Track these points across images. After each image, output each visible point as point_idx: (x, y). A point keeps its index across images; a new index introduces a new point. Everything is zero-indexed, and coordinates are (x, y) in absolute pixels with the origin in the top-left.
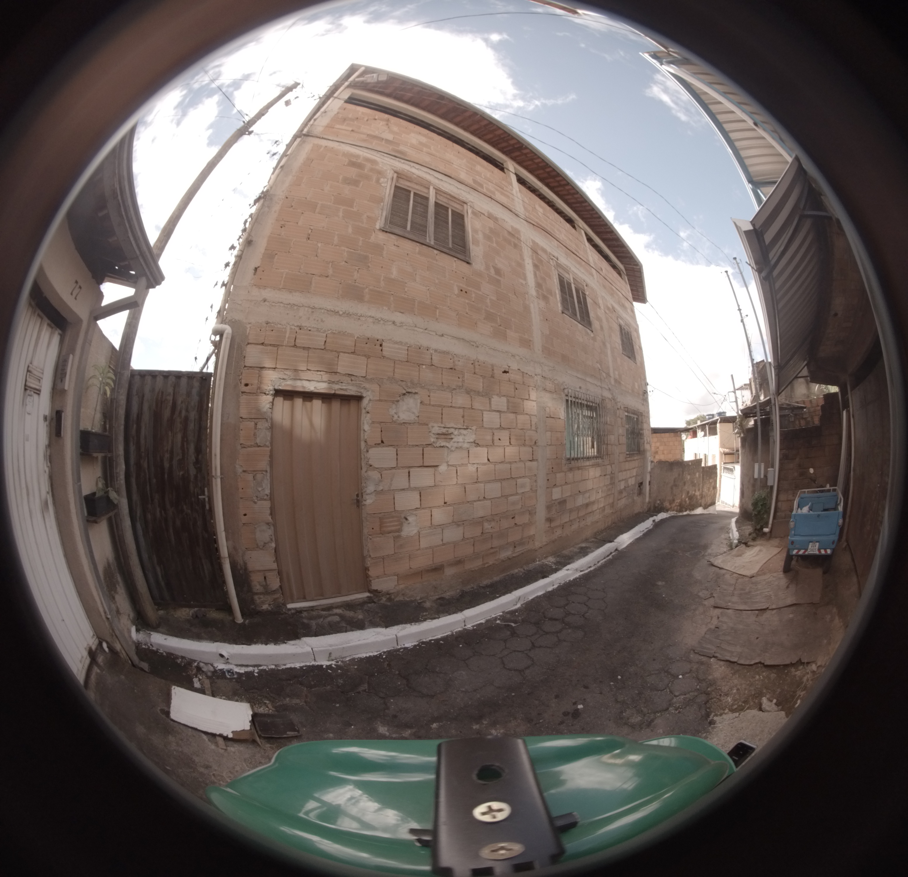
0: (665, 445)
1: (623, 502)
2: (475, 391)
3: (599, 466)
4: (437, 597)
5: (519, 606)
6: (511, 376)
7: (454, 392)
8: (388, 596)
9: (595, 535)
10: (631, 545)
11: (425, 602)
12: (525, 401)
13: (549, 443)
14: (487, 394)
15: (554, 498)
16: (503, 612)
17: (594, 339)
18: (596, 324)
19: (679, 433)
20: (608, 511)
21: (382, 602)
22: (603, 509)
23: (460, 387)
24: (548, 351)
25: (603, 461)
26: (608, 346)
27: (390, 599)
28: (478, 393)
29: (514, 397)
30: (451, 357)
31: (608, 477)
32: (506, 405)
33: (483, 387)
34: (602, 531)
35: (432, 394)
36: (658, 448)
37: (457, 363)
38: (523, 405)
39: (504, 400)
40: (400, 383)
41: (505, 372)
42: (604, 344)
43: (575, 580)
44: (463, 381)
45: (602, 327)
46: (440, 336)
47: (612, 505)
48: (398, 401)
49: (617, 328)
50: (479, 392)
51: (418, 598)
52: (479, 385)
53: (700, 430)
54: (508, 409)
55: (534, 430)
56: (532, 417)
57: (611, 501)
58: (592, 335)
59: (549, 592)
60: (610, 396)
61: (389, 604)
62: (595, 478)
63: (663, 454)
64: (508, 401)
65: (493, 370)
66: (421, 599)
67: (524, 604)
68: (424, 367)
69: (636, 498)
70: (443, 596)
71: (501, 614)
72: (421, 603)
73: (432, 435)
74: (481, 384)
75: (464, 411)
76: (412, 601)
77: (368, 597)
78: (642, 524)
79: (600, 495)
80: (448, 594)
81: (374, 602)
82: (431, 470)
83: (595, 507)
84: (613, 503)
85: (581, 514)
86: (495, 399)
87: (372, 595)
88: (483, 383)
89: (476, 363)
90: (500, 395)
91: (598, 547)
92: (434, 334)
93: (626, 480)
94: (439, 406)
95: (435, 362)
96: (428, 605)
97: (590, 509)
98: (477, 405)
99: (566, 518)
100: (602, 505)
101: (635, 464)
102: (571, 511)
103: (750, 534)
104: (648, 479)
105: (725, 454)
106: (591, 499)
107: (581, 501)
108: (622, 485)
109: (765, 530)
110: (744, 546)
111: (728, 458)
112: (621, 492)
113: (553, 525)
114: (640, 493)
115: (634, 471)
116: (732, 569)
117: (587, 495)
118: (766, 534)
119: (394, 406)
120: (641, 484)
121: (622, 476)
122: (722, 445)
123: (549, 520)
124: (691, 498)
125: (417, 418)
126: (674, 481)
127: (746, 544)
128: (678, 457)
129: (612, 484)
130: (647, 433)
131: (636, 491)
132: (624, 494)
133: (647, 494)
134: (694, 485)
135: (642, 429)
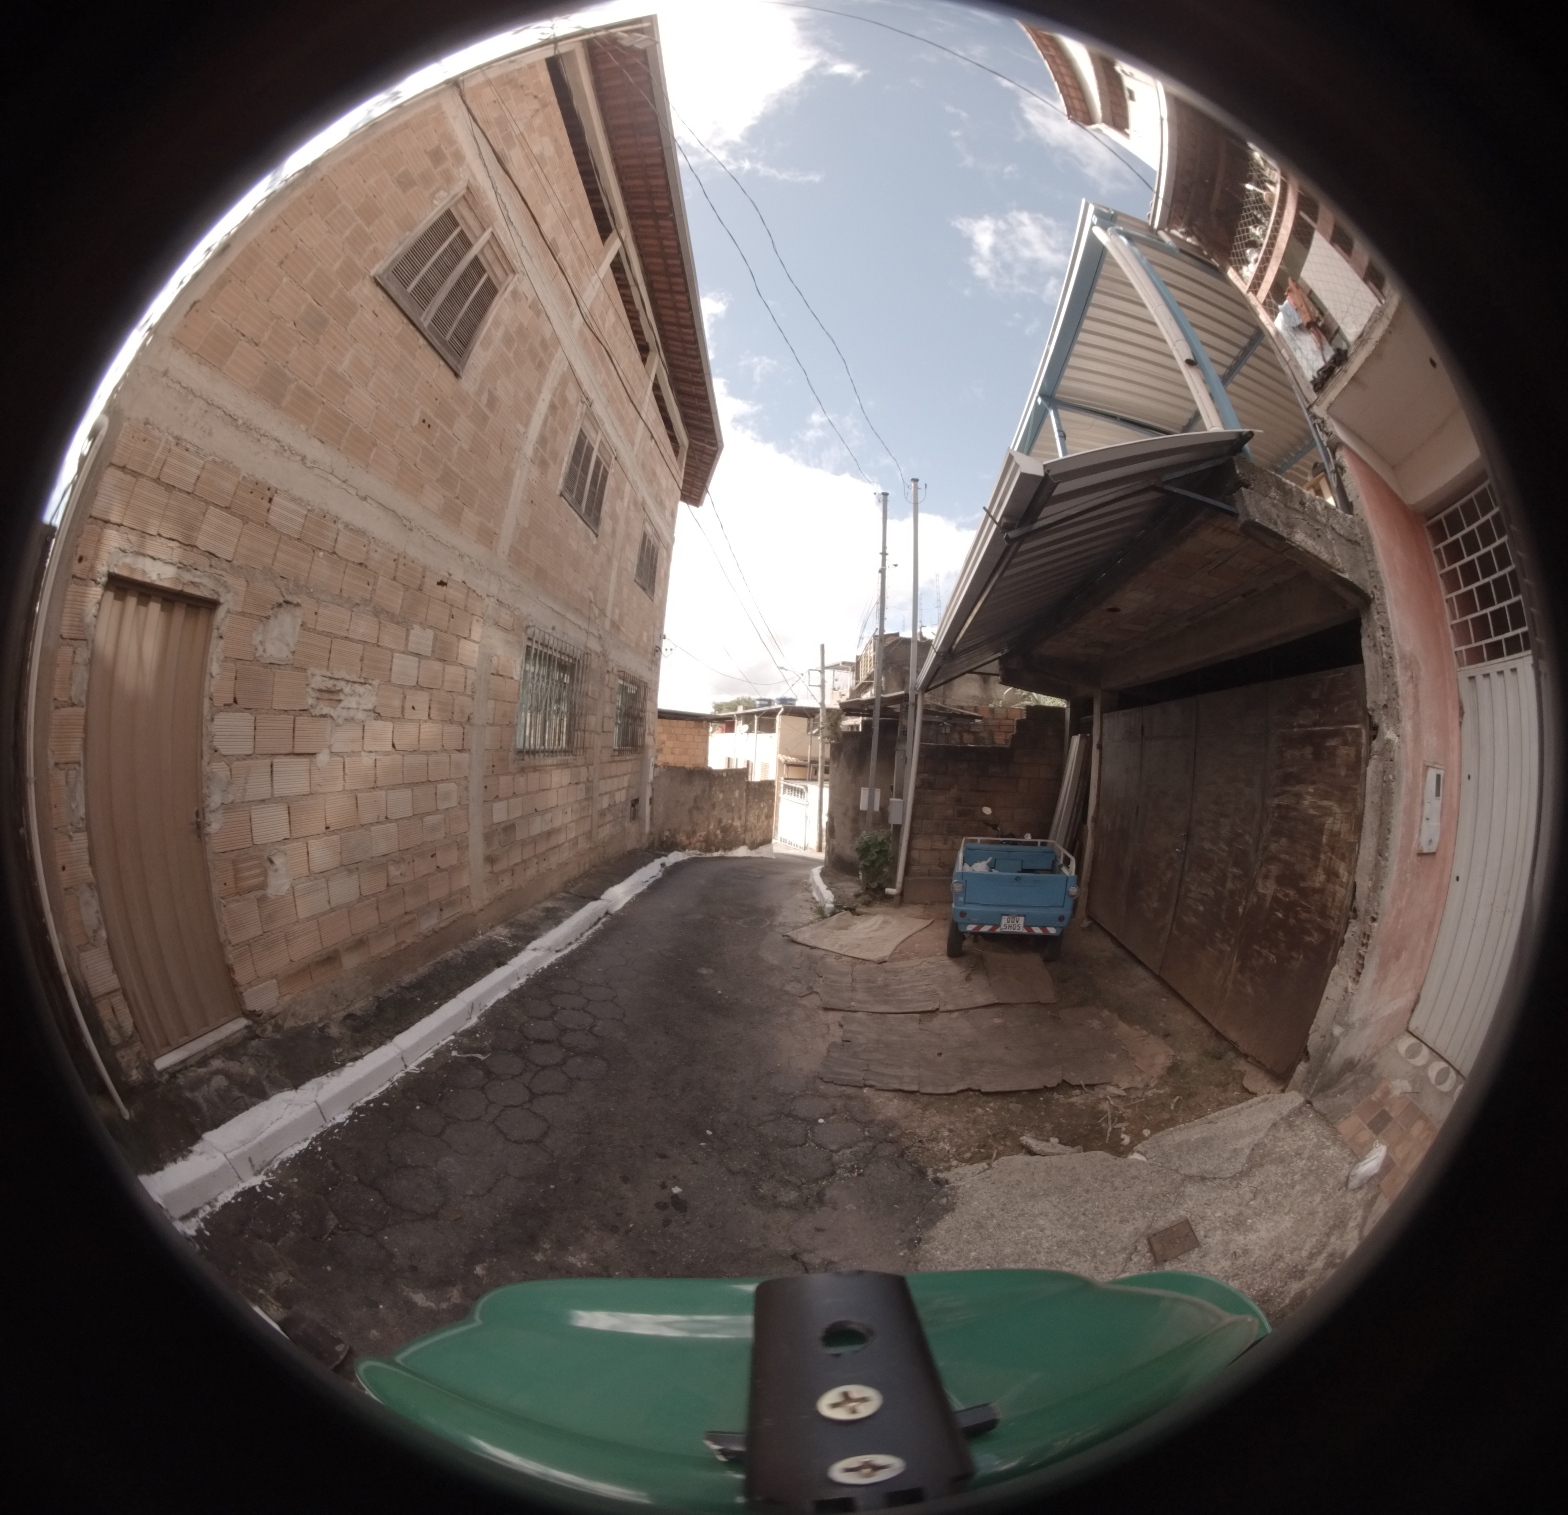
0: (677, 739)
1: (605, 832)
2: (387, 612)
3: (568, 767)
5: (475, 1019)
6: (450, 592)
7: (355, 609)
9: (566, 886)
10: (630, 905)
11: (328, 1026)
12: (463, 641)
13: (491, 721)
14: (404, 621)
15: (496, 821)
16: (454, 1034)
17: (596, 549)
18: (606, 524)
19: (705, 722)
20: (583, 845)
22: (575, 841)
23: (366, 600)
24: (517, 558)
25: (575, 760)
26: (615, 564)
28: (391, 617)
29: (446, 632)
30: (366, 542)
31: (582, 786)
32: (431, 643)
33: (401, 607)
34: (574, 879)
35: (321, 611)
36: (664, 743)
37: (372, 553)
38: (458, 647)
39: (430, 634)
40: (280, 580)
41: (442, 583)
42: (609, 559)
43: (551, 966)
44: (374, 590)
45: (614, 532)
47: (589, 835)
48: (268, 618)
49: (637, 536)
50: (393, 614)
52: (395, 601)
53: (741, 722)
54: (433, 652)
55: (468, 696)
56: (469, 671)
57: (587, 827)
58: (595, 542)
59: (514, 992)
60: (599, 649)
62: (561, 787)
63: (672, 753)
64: (435, 638)
65: (424, 577)
68: (321, 553)
69: (627, 824)
70: (350, 1011)
71: (453, 1037)
72: (323, 1028)
73: (311, 691)
74: (400, 601)
75: (365, 651)
78: (644, 869)
79: (569, 817)
81: (258, 1036)
82: (305, 761)
83: (561, 838)
84: (590, 831)
85: (541, 848)
86: (416, 631)
88: (403, 599)
89: (402, 560)
90: (424, 625)
91: (576, 910)
93: (611, 794)
94: (328, 635)
95: (340, 548)
96: (334, 1031)
97: (553, 842)
98: (387, 641)
99: (516, 857)
100: (572, 835)
101: (627, 767)
102: (523, 843)
103: (857, 896)
104: (649, 794)
105: (789, 765)
106: (557, 823)
107: (538, 826)
108: (605, 802)
109: (890, 891)
110: (849, 914)
111: (794, 772)
112: (602, 814)
113: (497, 868)
114: (635, 816)
115: (626, 778)
116: (835, 949)
117: (548, 816)
118: (890, 897)
119: (261, 627)
120: (635, 802)
121: (605, 786)
122: (783, 749)
123: (490, 860)
124: (725, 830)
125: (291, 656)
126: (695, 801)
127: (852, 910)
128: (700, 761)
129: (589, 798)
130: (651, 718)
131: (628, 813)
132: (609, 817)
133: (648, 820)
134: (731, 810)
135: (643, 710)
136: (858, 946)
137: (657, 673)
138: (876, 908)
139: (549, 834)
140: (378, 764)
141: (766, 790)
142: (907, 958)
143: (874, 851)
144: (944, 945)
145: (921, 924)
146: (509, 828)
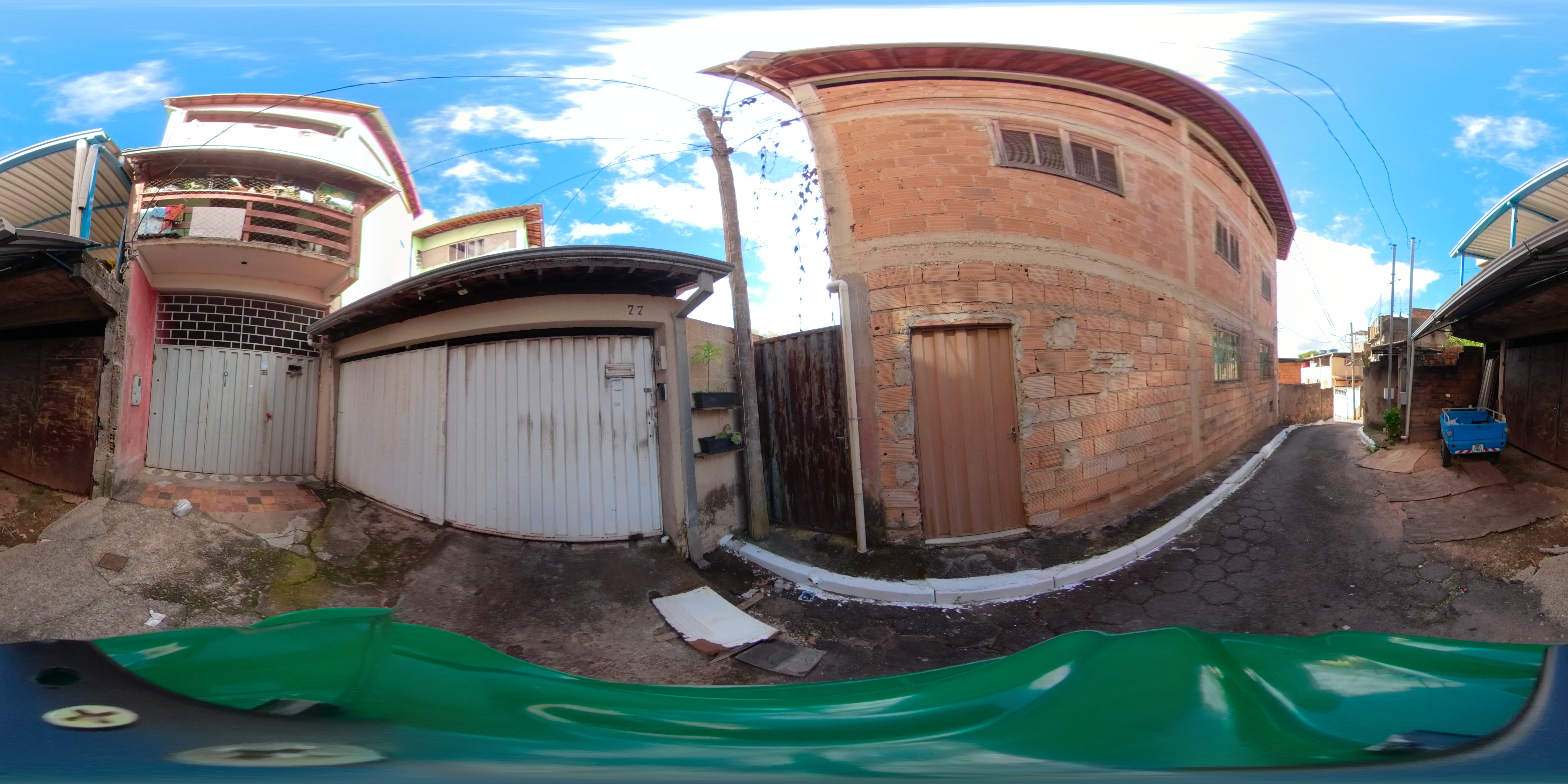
0: (1287, 371)
1: (1259, 419)
2: (1132, 316)
3: (1240, 389)
4: (1104, 526)
5: (1190, 527)
6: (1167, 303)
7: (1110, 316)
8: (1048, 531)
9: (1241, 447)
10: (1274, 454)
11: (1090, 533)
12: (1179, 328)
13: (1200, 368)
14: (1143, 320)
15: (1206, 418)
16: (1176, 536)
17: (1240, 280)
18: (1243, 267)
19: (1297, 363)
20: (1249, 426)
21: (1041, 536)
22: (1245, 425)
23: (1117, 311)
24: (1200, 284)
25: (1243, 384)
26: (1251, 287)
27: (1051, 534)
29: (1169, 324)
30: (1106, 281)
31: (1247, 397)
32: (1161, 330)
33: (1140, 313)
34: (1246, 444)
35: (1088, 319)
36: (1282, 374)
37: (1113, 287)
38: (1177, 331)
39: (1160, 326)
40: (1053, 307)
41: (1160, 299)
42: (1248, 284)
44: (1120, 305)
45: (1248, 270)
46: (1093, 260)
47: (1252, 421)
48: (1051, 327)
50: (1136, 317)
51: (1083, 529)
52: (1135, 310)
53: (1314, 361)
54: (1163, 334)
55: (1187, 356)
56: (1185, 343)
57: (1251, 417)
58: (1239, 276)
59: (1216, 508)
60: (1249, 329)
61: (1049, 538)
62: (1237, 398)
63: (1286, 378)
64: (1163, 328)
65: (1149, 297)
66: (1086, 529)
67: (1196, 524)
68: (1078, 290)
69: (1268, 414)
70: (1109, 524)
71: (1175, 538)
72: (1086, 534)
73: (1091, 360)
74: (1138, 310)
75: (1122, 336)
76: (1076, 534)
77: (1025, 533)
78: (1278, 435)
79: (1242, 413)
80: (1115, 521)
81: (1032, 538)
82: (1093, 397)
83: (1239, 423)
84: (1252, 419)
85: (1229, 429)
86: (1151, 325)
87: (1030, 531)
88: (1140, 309)
89: (1133, 289)
90: (1155, 321)
91: (1248, 459)
92: (1087, 258)
93: (1260, 399)
94: (1096, 330)
95: (1089, 286)
96: (1093, 536)
97: (1235, 426)
98: (1135, 330)
99: (1217, 435)
100: (1244, 422)
101: (1267, 386)
102: (1220, 428)
103: (1386, 440)
104: (1277, 398)
105: (1337, 380)
106: (1237, 417)
107: (1227, 419)
108: (1258, 404)
109: (1402, 437)
110: (1383, 450)
111: (1339, 384)
112: (1257, 410)
113: (1207, 442)
114: (1271, 410)
115: (1267, 391)
116: (1383, 468)
117: (1232, 413)
118: (1404, 440)
119: (1048, 332)
120: (1271, 403)
121: (1258, 396)
122: (1334, 373)
123: (1203, 438)
124: (1312, 413)
125: (1074, 344)
126: (1299, 400)
127: (1385, 448)
128: (1298, 381)
129: (1251, 403)
130: (1276, 362)
131: (1268, 408)
132: (1260, 411)
133: (1277, 411)
134: (1315, 403)
135: (1272, 358)
136: (1394, 466)
137: (1276, 340)
138: (1397, 446)
139: (1233, 422)
140: (1139, 395)
141: (1329, 393)
142: (1423, 470)
143: (1393, 418)
144: (1441, 462)
145: (1422, 452)
146: (1213, 421)
